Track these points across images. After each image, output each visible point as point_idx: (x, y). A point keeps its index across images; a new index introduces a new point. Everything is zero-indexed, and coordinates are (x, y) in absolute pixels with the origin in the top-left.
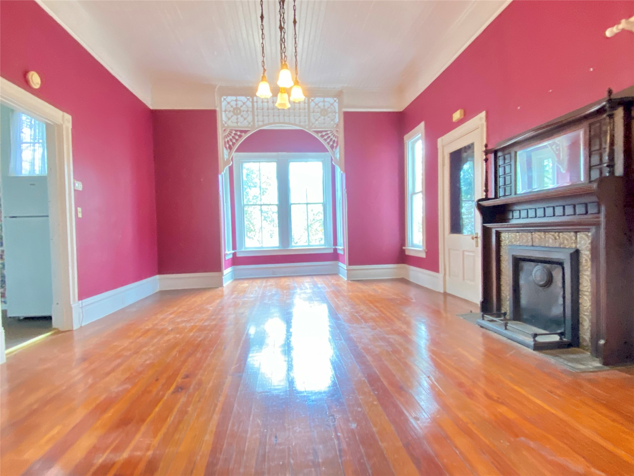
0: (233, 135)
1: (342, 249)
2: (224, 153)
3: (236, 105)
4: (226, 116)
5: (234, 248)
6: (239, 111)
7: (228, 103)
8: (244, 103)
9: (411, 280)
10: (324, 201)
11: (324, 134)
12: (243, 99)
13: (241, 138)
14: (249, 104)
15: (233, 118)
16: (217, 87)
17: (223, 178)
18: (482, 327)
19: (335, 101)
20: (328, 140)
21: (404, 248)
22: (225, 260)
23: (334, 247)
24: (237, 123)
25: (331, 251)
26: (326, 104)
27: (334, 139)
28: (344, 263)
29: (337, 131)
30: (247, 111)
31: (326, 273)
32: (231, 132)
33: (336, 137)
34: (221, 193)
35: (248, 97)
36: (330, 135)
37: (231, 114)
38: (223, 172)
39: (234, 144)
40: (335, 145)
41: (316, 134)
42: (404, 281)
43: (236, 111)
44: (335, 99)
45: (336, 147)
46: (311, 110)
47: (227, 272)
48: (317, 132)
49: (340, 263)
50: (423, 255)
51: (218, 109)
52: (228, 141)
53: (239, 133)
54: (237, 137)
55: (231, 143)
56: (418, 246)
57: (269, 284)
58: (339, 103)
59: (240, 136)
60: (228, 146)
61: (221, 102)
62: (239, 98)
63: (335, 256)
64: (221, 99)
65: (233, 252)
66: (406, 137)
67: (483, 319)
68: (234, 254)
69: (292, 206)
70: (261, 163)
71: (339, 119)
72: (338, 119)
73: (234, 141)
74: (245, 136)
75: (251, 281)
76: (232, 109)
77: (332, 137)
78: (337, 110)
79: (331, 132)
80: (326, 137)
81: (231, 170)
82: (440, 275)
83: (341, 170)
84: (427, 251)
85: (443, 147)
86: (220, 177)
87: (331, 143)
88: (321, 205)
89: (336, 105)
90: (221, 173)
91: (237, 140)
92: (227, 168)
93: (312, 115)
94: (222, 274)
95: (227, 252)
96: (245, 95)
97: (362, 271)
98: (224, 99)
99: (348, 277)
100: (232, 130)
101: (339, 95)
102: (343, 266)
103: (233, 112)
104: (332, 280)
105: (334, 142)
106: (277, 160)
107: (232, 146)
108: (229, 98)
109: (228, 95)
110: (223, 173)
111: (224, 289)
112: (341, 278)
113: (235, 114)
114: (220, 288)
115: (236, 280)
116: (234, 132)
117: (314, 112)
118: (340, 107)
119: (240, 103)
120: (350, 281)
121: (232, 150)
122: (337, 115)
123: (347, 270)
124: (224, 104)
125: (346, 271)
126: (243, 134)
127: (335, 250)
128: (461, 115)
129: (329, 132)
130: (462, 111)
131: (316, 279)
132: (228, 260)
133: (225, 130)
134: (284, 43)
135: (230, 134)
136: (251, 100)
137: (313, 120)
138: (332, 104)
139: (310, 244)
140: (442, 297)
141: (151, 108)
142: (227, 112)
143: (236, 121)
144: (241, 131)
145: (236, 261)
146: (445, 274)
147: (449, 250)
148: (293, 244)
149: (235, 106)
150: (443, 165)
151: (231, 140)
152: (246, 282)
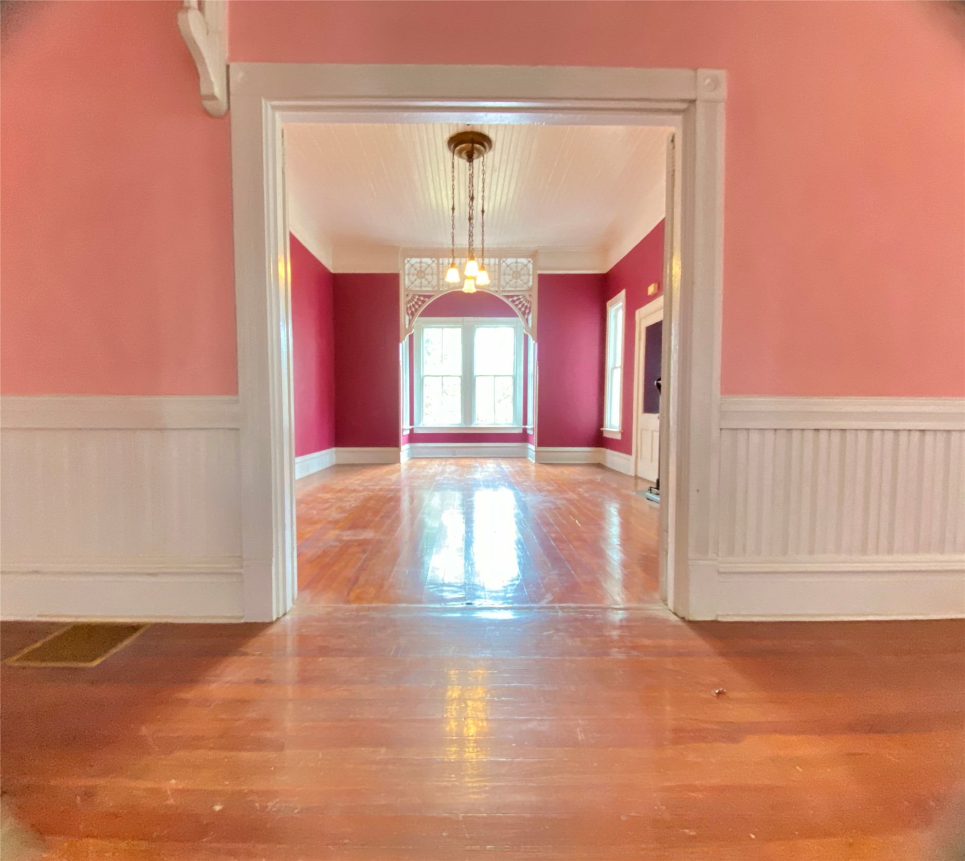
0: (416, 300)
1: (532, 428)
2: (404, 319)
3: (421, 267)
4: (409, 280)
5: (412, 423)
6: (423, 275)
7: (412, 266)
8: (429, 266)
9: (609, 465)
10: (514, 374)
11: (515, 298)
12: (428, 260)
13: (425, 304)
14: (434, 265)
15: (417, 282)
16: (401, 249)
17: (403, 347)
18: (648, 499)
19: (529, 262)
20: (520, 306)
21: (602, 429)
22: (403, 436)
23: (524, 427)
24: (421, 287)
25: (521, 431)
26: (520, 265)
27: (526, 304)
28: (532, 444)
29: (530, 295)
30: (432, 274)
31: (514, 456)
32: (414, 297)
33: (528, 302)
34: (401, 364)
35: (434, 259)
36: (522, 300)
37: (415, 277)
38: (404, 340)
39: (416, 310)
40: (527, 311)
41: (507, 299)
42: (600, 466)
43: (421, 274)
44: (530, 259)
45: (529, 313)
46: (502, 273)
47: (405, 449)
48: (508, 297)
49: (529, 444)
50: (619, 437)
51: (401, 272)
52: (410, 307)
53: (422, 298)
54: (420, 303)
55: (413, 309)
56: (615, 427)
57: (448, 463)
58: (534, 264)
59: (423, 302)
60: (410, 312)
61: (404, 264)
62: (424, 260)
63: (523, 437)
64: (404, 262)
65: (411, 427)
66: (609, 303)
67: (651, 492)
68: (412, 430)
69: (478, 379)
70: (445, 329)
71: (533, 281)
72: (531, 282)
73: (417, 307)
74: (429, 302)
75: (428, 460)
76: (416, 272)
77: (524, 302)
78: (531, 272)
79: (524, 297)
80: (517, 303)
81: (411, 337)
82: (632, 458)
83: (533, 339)
84: (622, 431)
85: (640, 320)
86: (401, 345)
87: (523, 309)
88: (511, 378)
89: (530, 266)
90: (402, 341)
91: (420, 306)
92: (407, 336)
93: (502, 277)
94: (400, 451)
95: (405, 427)
96: (430, 257)
97: (552, 454)
98: (408, 261)
99: (537, 460)
100: (415, 295)
101: (534, 255)
102: (532, 447)
103: (417, 275)
104: (519, 464)
105: (526, 307)
106: (462, 326)
107: (414, 312)
108: (414, 261)
109: (412, 257)
110: (404, 342)
111: (402, 466)
112: (529, 460)
113: (418, 277)
114: (397, 464)
115: (412, 458)
116: (417, 297)
117: (504, 274)
118: (534, 269)
119: (424, 266)
120: (538, 464)
121: (414, 317)
122: (531, 278)
123: (536, 452)
124: (407, 266)
125: (534, 453)
126: (427, 299)
127: (525, 430)
128: (655, 290)
129: (521, 297)
130: (657, 285)
131: (500, 461)
132: (406, 435)
133: (407, 295)
134: (472, 237)
135: (412, 299)
136: (436, 261)
137: (503, 283)
138: (526, 266)
139: (496, 422)
140: (633, 481)
141: (332, 271)
142: (410, 276)
143: (419, 285)
144: (425, 296)
145: (414, 438)
146: (637, 457)
147: (642, 430)
148: (476, 422)
149: (418, 269)
150: (640, 339)
151: (413, 305)
152: (423, 460)
